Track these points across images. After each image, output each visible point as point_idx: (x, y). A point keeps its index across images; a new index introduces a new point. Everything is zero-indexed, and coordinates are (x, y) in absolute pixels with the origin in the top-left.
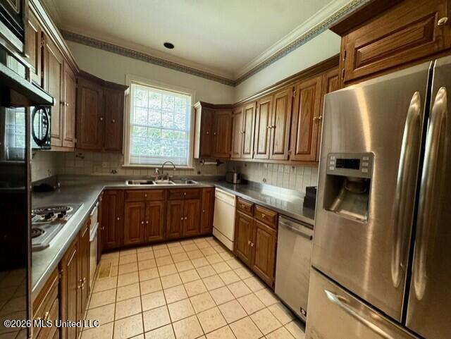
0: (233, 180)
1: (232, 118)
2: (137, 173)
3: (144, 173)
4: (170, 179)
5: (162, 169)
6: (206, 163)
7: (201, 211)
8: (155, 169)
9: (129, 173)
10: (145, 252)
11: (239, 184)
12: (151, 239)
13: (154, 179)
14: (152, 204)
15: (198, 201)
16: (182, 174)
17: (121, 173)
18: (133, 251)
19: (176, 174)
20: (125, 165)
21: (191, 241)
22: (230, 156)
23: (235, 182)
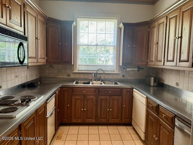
0: (150, 83)
1: (149, 32)
2: (82, 76)
3: (86, 76)
4: (102, 81)
5: (97, 73)
6: (128, 69)
7: (122, 105)
8: (92, 73)
9: (77, 76)
10: (83, 129)
11: (156, 86)
12: (88, 121)
13: (91, 80)
14: (88, 97)
15: (120, 98)
16: (110, 77)
17: (72, 76)
18: (77, 127)
19: (107, 77)
20: (75, 71)
21: (115, 127)
22: (147, 63)
23: (152, 84)
